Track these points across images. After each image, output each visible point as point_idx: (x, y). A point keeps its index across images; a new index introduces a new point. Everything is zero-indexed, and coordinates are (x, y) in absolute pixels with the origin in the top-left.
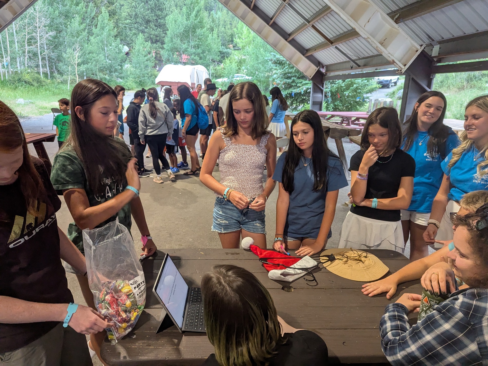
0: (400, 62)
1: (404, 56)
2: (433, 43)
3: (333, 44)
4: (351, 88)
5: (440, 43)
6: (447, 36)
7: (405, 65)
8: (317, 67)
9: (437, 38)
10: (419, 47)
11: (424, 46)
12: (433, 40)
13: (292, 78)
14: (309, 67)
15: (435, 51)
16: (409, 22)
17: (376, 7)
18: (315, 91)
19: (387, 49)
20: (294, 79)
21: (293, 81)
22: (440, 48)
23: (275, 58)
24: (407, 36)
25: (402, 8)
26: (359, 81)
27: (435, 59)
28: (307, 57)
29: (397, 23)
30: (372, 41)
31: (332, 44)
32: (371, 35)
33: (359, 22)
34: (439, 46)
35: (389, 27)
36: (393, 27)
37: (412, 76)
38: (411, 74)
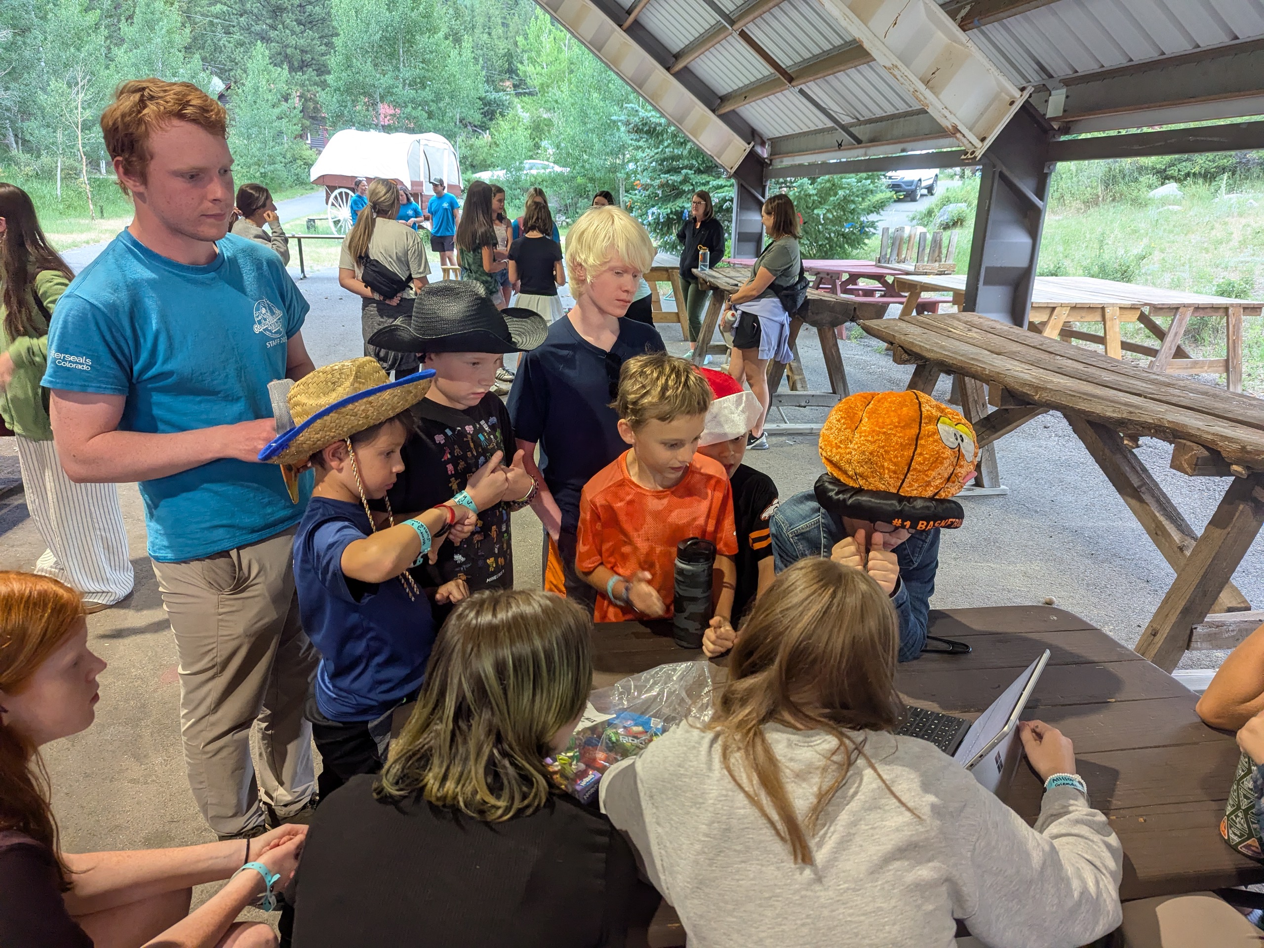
0: (970, 130)
1: (981, 115)
2: (1049, 83)
3: (793, 84)
4: (832, 199)
5: (1067, 82)
6: (1086, 66)
7: (983, 140)
8: (749, 144)
9: (1060, 70)
10: (1017, 93)
11: (1030, 90)
12: (1051, 77)
13: (684, 171)
14: (729, 143)
15: (1055, 104)
16: (994, 29)
18: (743, 207)
19: (941, 96)
20: (687, 174)
21: (686, 180)
22: (1067, 97)
23: (637, 119)
24: (989, 65)
26: (851, 180)
27: (1055, 125)
28: (723, 117)
29: (964, 31)
30: (904, 76)
31: (790, 83)
32: (899, 58)
33: (870, 24)
34: (1064, 91)
35: (945, 40)
36: (956, 40)
37: (1001, 167)
38: (997, 162)
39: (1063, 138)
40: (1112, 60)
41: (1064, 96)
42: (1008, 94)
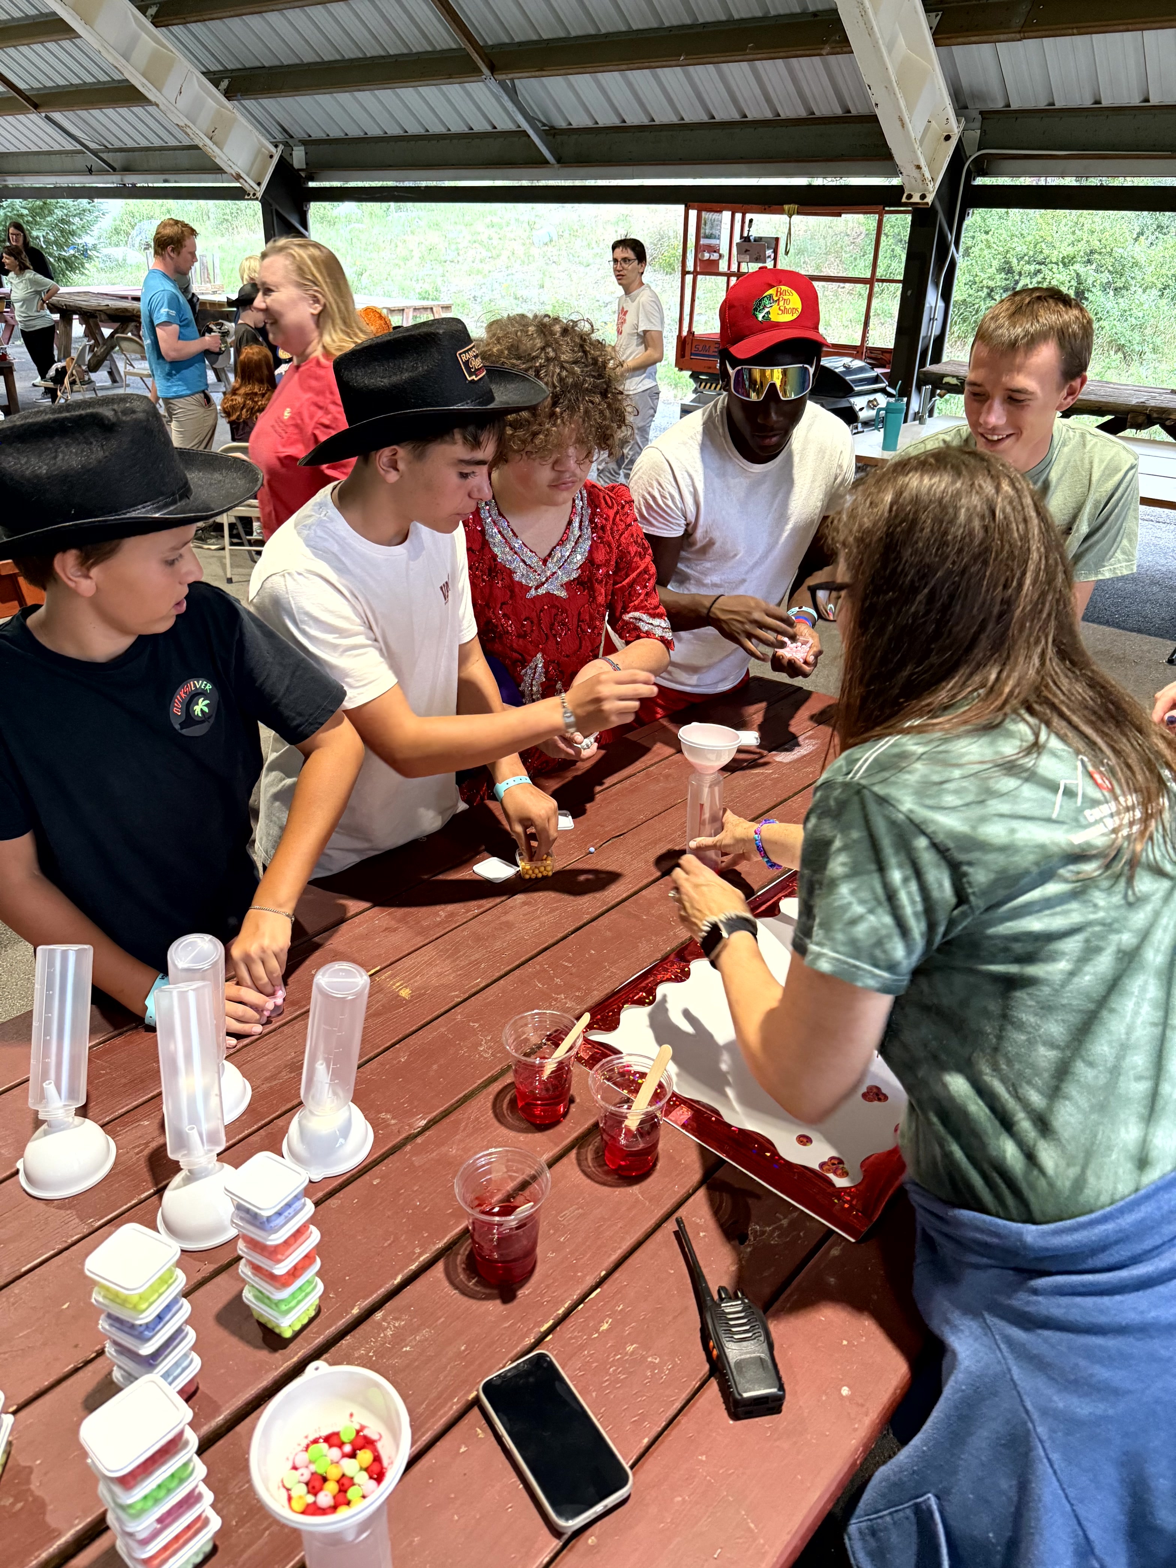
0: (248, 175)
1: (252, 164)
2: (290, 141)
3: (39, 110)
5: (304, 143)
6: (317, 134)
7: (259, 184)
9: (299, 134)
10: (273, 149)
11: (281, 147)
12: (292, 137)
15: (298, 158)
16: (250, 103)
17: (189, 66)
19: (223, 150)
22: (307, 154)
24: (250, 127)
25: (232, 71)
27: (303, 174)
30: (194, 133)
31: (35, 109)
32: (187, 117)
33: (164, 91)
34: (302, 148)
35: (214, 105)
36: (224, 107)
37: (275, 206)
38: (271, 201)
39: (311, 184)
40: (335, 133)
41: (303, 153)
42: (266, 148)
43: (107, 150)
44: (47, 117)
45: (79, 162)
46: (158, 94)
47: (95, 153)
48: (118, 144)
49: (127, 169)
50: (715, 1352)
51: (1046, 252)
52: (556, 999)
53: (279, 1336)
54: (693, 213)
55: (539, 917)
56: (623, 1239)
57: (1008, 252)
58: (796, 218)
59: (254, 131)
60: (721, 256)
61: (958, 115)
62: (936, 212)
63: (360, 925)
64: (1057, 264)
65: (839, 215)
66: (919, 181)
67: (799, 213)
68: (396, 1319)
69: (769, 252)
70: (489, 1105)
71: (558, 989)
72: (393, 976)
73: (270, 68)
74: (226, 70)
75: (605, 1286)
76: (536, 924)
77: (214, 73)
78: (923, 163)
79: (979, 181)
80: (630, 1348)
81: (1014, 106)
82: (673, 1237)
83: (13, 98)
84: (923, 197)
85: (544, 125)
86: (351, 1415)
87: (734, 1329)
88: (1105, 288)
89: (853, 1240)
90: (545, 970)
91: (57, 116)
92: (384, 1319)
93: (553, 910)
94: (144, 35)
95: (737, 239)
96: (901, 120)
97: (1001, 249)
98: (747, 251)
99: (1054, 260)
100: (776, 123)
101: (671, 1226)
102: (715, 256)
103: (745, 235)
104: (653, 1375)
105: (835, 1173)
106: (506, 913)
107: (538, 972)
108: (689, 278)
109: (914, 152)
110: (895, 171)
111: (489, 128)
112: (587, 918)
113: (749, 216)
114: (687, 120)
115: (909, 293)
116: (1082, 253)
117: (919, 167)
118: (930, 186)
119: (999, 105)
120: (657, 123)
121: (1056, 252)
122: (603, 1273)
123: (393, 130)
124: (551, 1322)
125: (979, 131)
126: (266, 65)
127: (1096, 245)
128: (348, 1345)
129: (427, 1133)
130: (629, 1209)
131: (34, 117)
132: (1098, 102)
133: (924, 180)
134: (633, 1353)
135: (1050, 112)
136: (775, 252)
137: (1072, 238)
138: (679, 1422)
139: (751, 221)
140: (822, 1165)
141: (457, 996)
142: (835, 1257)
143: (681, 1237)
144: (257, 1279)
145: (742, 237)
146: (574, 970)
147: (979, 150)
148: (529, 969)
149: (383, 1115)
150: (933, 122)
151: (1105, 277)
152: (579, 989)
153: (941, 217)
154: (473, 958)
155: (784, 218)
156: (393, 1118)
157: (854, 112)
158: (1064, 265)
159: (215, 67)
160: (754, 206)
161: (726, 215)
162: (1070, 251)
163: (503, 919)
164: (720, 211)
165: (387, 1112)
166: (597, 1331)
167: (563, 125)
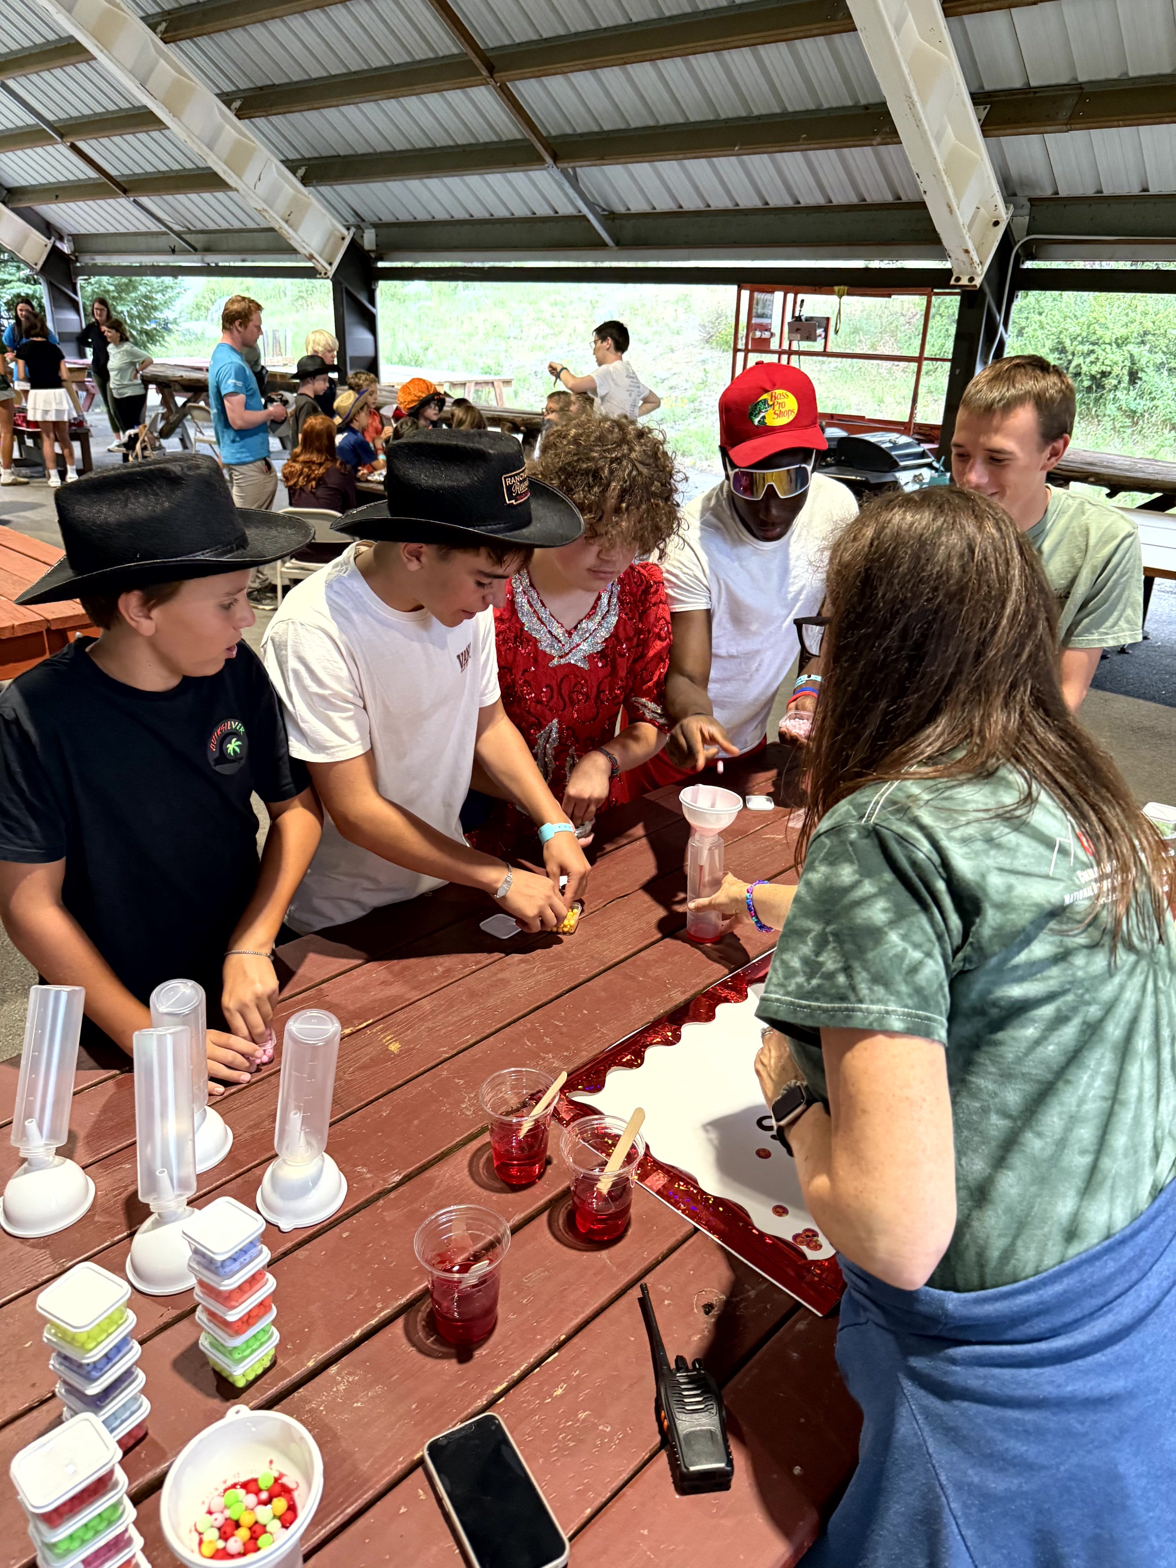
0: (320, 255)
1: (325, 246)
2: (362, 225)
3: (128, 195)
5: (375, 226)
6: (387, 218)
7: (330, 264)
8: (49, 239)
9: (370, 217)
10: (345, 232)
11: (353, 230)
12: (363, 220)
15: (369, 240)
17: (269, 154)
18: (56, 305)
22: (377, 236)
24: (324, 211)
25: (309, 159)
27: (373, 255)
29: (305, 186)
30: (271, 217)
31: (124, 193)
32: (265, 201)
33: (244, 178)
34: (373, 231)
35: (291, 191)
36: (299, 192)
37: (345, 285)
38: (342, 280)
39: (381, 264)
40: (404, 217)
41: (374, 236)
42: (339, 231)
43: (190, 231)
44: (135, 201)
45: (163, 242)
46: (239, 181)
47: (178, 235)
48: (200, 226)
49: (208, 250)
50: (666, 1423)
51: (1099, 333)
52: (543, 1059)
53: (232, 1385)
54: (745, 294)
55: (535, 975)
56: (587, 1304)
57: (1061, 332)
58: (845, 298)
59: (328, 214)
60: (772, 335)
61: (1006, 202)
62: (985, 295)
63: (358, 977)
64: (1110, 344)
65: (889, 296)
66: (968, 265)
67: (849, 294)
68: (350, 1374)
69: (820, 331)
70: (466, 1163)
71: (547, 1049)
72: (383, 1031)
73: (345, 157)
74: (304, 159)
75: (563, 1350)
76: (531, 982)
77: (293, 161)
78: (971, 248)
79: (1029, 265)
80: (582, 1416)
81: (1063, 193)
82: (638, 1304)
83: (105, 183)
84: (971, 279)
85: (604, 210)
86: (271, 1462)
87: (686, 1400)
88: (1159, 367)
89: (820, 1315)
90: (535, 1029)
91: (145, 200)
92: (338, 1373)
93: (549, 969)
94: (228, 127)
95: (788, 318)
96: (949, 207)
97: (1054, 330)
98: (798, 330)
99: (1107, 341)
100: (827, 209)
101: (636, 1293)
102: (766, 335)
103: (797, 314)
104: (602, 1443)
105: (808, 1246)
106: (502, 970)
107: (529, 1031)
108: (740, 356)
109: (963, 237)
110: (943, 255)
111: (552, 214)
112: (583, 977)
113: (800, 297)
114: (742, 206)
115: (958, 371)
116: (1135, 335)
117: (967, 251)
118: (979, 270)
119: (1048, 193)
120: (713, 208)
121: (1109, 333)
122: (563, 1337)
123: (460, 214)
124: (505, 1385)
125: (1027, 218)
126: (342, 154)
127: (1149, 326)
128: (300, 1398)
129: (401, 1189)
130: (595, 1274)
131: (123, 201)
132: (1145, 190)
133: (972, 263)
134: (584, 1420)
135: (1099, 199)
136: (826, 331)
137: (1125, 319)
138: (624, 1495)
139: (802, 301)
140: (795, 1237)
141: (445, 1052)
142: (800, 1332)
143: (644, 1304)
144: (211, 1325)
145: (793, 317)
146: (564, 1030)
147: (1028, 234)
148: (519, 1027)
149: (359, 1169)
150: (982, 210)
151: (1159, 358)
152: (567, 1049)
153: (990, 299)
154: (465, 1014)
155: (834, 298)
156: (369, 1172)
157: (904, 199)
158: (1118, 346)
159: (293, 155)
160: (806, 287)
161: (779, 295)
162: (1124, 332)
163: (500, 976)
164: (772, 292)
165: (364, 1165)
166: (551, 1396)
167: (622, 210)
